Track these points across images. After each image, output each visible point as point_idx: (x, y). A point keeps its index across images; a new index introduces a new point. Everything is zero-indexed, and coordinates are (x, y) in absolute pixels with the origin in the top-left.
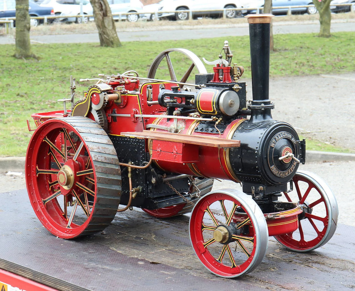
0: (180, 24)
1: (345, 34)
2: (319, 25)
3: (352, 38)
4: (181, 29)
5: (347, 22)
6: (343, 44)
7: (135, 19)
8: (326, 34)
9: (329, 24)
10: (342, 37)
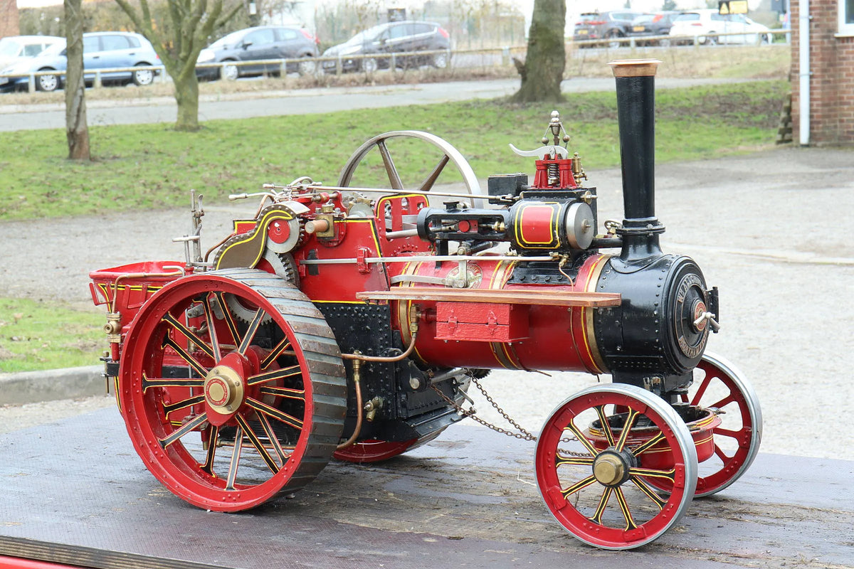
1: (228, 124)
2: (175, 108)
3: (243, 131)
5: (218, 100)
6: (227, 144)
8: (190, 123)
9: (194, 104)
10: (223, 131)
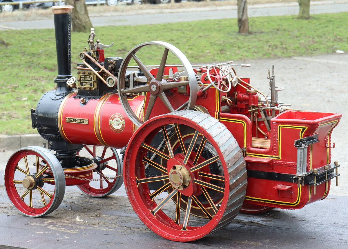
0: (162, 8)
1: (326, 15)
2: (298, 7)
3: (332, 19)
4: (162, 13)
5: (335, 3)
6: (322, 26)
7: (115, 3)
8: (306, 15)
9: (308, 6)
10: (322, 19)
